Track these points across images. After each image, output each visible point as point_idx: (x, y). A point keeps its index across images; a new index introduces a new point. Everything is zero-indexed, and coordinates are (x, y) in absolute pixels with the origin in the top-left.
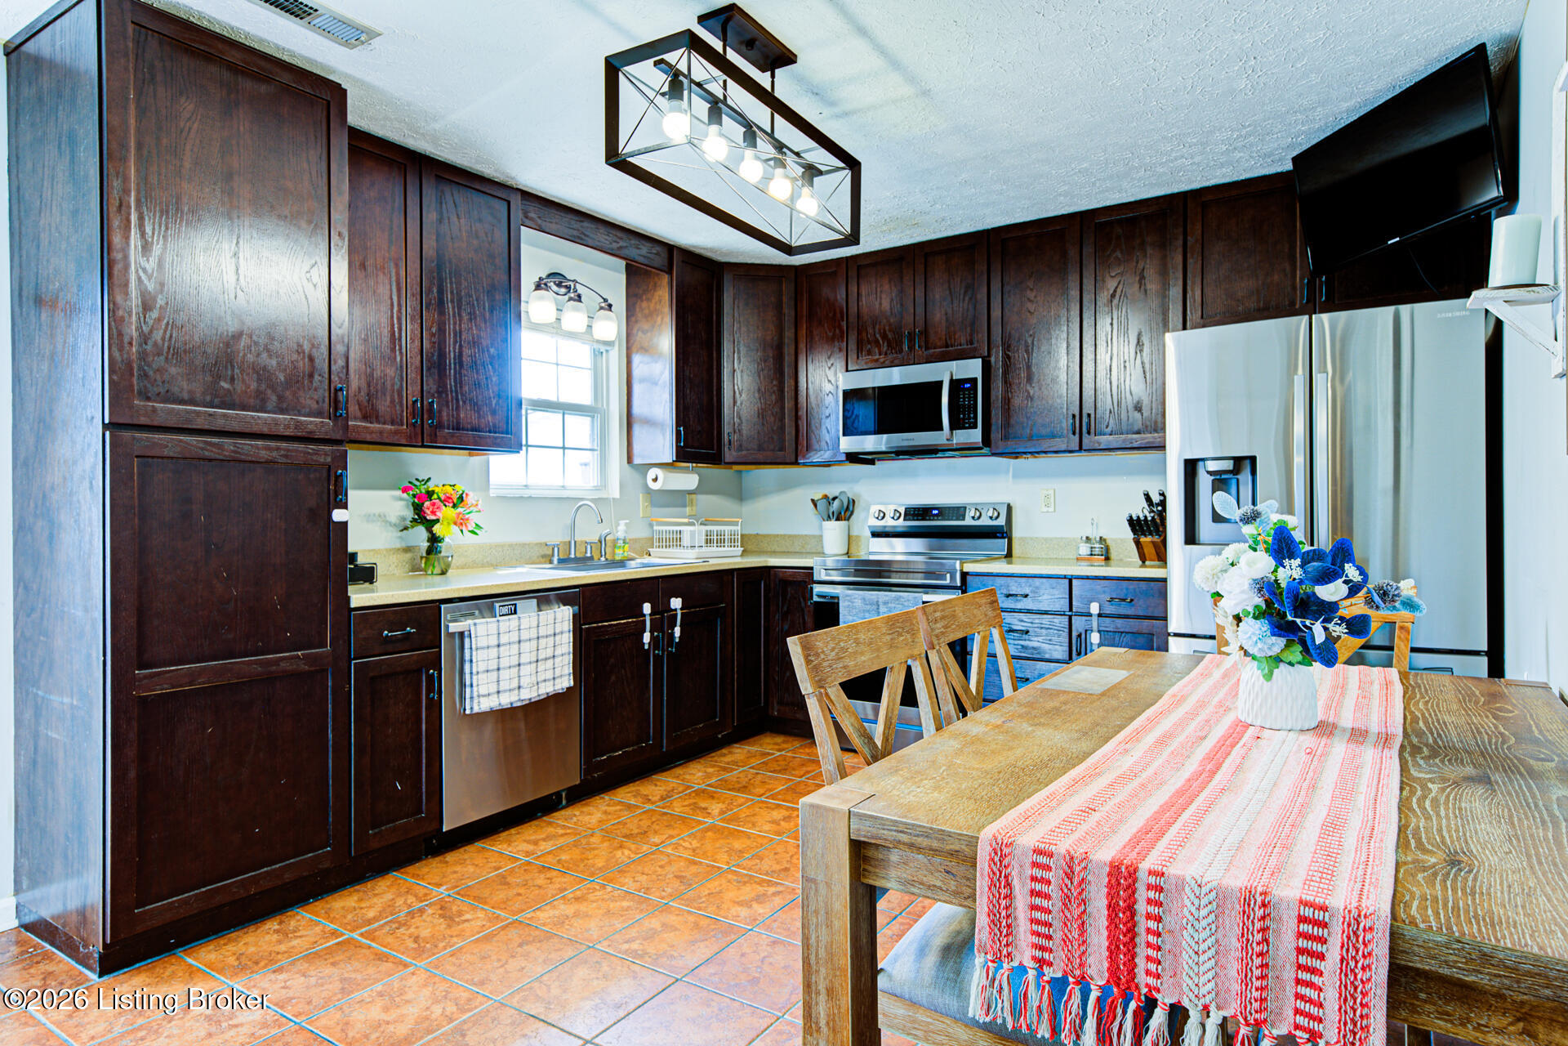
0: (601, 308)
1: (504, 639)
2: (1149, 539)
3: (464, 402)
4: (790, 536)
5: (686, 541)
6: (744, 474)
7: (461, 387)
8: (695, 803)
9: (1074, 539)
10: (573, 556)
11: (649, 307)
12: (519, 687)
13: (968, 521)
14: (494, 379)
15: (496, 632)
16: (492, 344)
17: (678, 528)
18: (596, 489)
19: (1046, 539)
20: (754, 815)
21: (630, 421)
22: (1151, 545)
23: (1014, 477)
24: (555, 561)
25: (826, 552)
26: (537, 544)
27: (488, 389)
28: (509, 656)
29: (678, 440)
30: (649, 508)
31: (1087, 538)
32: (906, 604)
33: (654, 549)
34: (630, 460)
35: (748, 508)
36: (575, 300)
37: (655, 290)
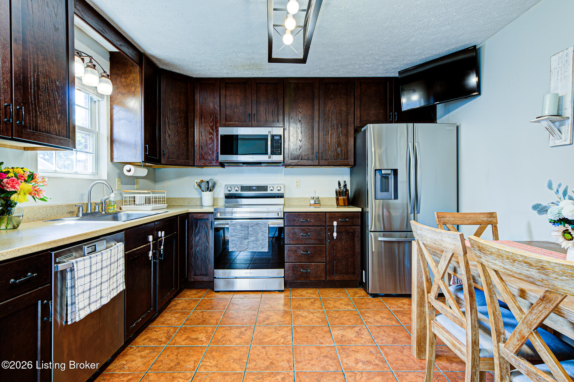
0: (103, 76)
1: (94, 269)
2: (342, 197)
3: (40, 113)
4: (182, 198)
5: (137, 202)
6: (156, 170)
7: (38, 102)
8: (188, 337)
9: (308, 198)
10: (89, 212)
11: (126, 82)
12: (101, 298)
13: (269, 192)
14: (59, 102)
15: (89, 265)
16: (58, 79)
17: (133, 195)
18: (93, 174)
19: (297, 198)
20: (225, 336)
21: (112, 141)
22: (342, 200)
23: (285, 174)
24: (81, 215)
25: (203, 205)
26: (66, 206)
27: (55, 108)
28: (96, 279)
29: (145, 151)
30: (120, 185)
31: (313, 197)
32: (261, 226)
33: (124, 206)
34: (112, 159)
35: (159, 186)
36: (91, 67)
37: (130, 74)
